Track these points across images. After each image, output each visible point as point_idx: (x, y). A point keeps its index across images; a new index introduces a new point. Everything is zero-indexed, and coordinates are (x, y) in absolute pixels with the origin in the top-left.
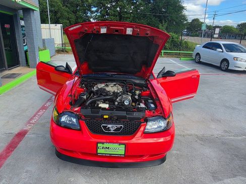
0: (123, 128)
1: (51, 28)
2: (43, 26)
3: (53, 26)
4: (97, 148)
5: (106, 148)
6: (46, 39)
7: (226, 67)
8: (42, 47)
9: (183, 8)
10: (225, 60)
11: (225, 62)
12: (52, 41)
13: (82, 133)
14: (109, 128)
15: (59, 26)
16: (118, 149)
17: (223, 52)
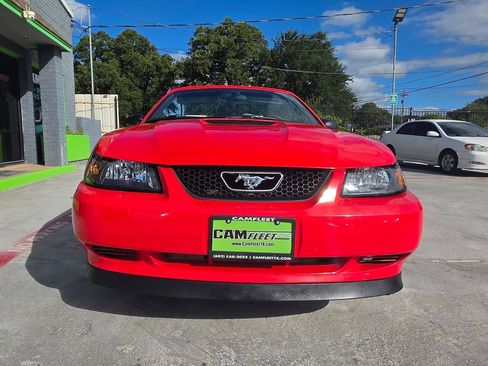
0: (283, 182)
1: (95, 101)
2: (80, 97)
3: (98, 97)
4: (210, 234)
5: (237, 232)
6: (85, 119)
7: (452, 165)
8: (73, 128)
9: (345, 78)
10: (449, 153)
11: (449, 156)
12: (94, 124)
13: (168, 196)
14: (242, 181)
15: (111, 98)
16: (272, 237)
17: (440, 136)
